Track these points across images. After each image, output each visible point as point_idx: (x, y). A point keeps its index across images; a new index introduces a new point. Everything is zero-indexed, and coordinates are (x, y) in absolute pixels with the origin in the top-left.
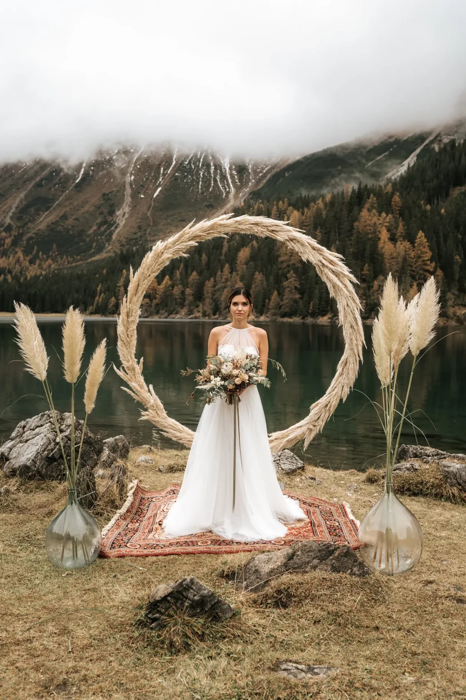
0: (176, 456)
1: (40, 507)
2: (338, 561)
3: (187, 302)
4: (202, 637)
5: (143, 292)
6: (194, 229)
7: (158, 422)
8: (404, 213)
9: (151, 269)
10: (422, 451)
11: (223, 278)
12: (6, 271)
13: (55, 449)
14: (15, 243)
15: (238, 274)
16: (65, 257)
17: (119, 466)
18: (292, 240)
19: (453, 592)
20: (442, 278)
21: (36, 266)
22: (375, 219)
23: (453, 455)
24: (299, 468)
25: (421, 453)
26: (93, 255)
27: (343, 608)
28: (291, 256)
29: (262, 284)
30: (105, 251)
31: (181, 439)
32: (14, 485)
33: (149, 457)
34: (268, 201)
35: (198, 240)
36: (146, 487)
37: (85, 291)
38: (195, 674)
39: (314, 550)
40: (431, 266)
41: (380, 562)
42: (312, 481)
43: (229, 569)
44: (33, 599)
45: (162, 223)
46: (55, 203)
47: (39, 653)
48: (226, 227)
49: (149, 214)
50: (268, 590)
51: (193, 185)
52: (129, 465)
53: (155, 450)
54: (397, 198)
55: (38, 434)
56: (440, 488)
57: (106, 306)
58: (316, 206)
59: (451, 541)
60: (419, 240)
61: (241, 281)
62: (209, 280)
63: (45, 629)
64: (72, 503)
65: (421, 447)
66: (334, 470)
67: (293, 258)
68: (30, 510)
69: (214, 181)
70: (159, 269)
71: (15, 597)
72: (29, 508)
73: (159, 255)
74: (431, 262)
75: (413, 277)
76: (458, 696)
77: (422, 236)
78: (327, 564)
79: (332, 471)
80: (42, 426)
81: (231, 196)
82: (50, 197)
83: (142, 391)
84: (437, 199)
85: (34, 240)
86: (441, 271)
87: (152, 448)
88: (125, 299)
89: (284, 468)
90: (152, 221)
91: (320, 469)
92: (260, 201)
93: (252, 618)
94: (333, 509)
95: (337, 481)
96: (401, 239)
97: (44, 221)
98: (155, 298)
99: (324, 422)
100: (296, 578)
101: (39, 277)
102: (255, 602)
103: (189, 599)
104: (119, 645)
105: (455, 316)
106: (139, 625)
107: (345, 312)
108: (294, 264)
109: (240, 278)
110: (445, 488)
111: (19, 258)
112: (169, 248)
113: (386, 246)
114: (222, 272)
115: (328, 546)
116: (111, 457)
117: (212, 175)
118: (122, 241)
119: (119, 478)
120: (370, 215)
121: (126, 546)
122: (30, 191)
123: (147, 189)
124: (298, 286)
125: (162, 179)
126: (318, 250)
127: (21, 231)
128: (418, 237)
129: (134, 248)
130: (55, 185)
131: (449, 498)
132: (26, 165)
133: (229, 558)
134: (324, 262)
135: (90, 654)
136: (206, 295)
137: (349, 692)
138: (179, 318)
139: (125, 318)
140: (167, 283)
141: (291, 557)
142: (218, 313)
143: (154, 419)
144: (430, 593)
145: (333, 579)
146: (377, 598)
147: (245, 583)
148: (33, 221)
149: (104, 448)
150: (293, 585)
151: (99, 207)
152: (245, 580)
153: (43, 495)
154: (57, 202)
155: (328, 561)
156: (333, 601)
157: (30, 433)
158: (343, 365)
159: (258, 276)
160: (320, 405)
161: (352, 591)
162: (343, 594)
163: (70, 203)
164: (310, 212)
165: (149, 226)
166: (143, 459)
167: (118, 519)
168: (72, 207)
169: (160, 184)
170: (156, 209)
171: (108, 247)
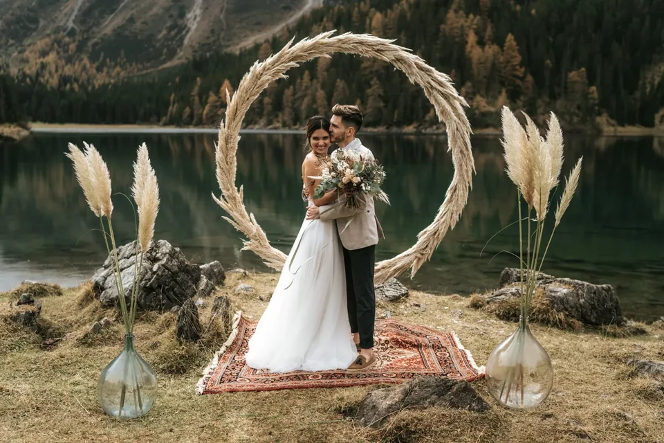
2: (456, 397)
3: (265, 112)
5: (242, 117)
6: (294, 48)
7: (261, 252)
8: (493, 14)
9: (249, 92)
10: (526, 275)
11: (303, 86)
12: (73, 79)
13: (152, 278)
14: (80, 49)
15: (318, 82)
16: (134, 64)
17: (222, 297)
18: (400, 60)
19: (572, 426)
20: (533, 84)
21: (104, 74)
22: (462, 21)
23: (559, 279)
24: (403, 295)
25: (524, 276)
26: (164, 62)
29: (344, 91)
30: (176, 57)
32: (112, 316)
33: (247, 283)
34: (349, 2)
35: (299, 61)
36: (250, 317)
37: (157, 100)
39: (432, 386)
40: (520, 71)
42: (417, 308)
43: (346, 405)
45: (236, 27)
46: (119, 5)
48: (328, 46)
49: (222, 17)
50: (388, 426)
52: (228, 293)
53: (250, 274)
55: (133, 264)
56: (546, 314)
57: (181, 116)
58: (399, 7)
60: (508, 43)
61: (322, 88)
62: (288, 88)
65: (525, 270)
66: (437, 295)
70: (258, 92)
73: (258, 77)
74: (521, 67)
75: (502, 84)
77: (511, 39)
78: (445, 400)
79: (434, 296)
80: (136, 254)
83: (243, 220)
85: (100, 46)
86: (531, 77)
87: (247, 272)
88: (222, 124)
89: (387, 295)
90: (225, 24)
92: (340, 2)
94: (441, 338)
95: (441, 307)
96: (490, 42)
97: (110, 25)
99: (432, 251)
100: (417, 414)
101: (108, 84)
107: (454, 136)
108: (377, 71)
109: (321, 85)
110: (552, 313)
111: (85, 65)
112: (268, 69)
113: (474, 51)
114: (302, 79)
115: (445, 382)
116: (209, 285)
118: (194, 47)
119: (223, 310)
120: (456, 17)
121: (236, 381)
124: (382, 94)
126: (426, 71)
127: (85, 36)
128: (507, 40)
129: (208, 54)
131: (556, 323)
133: (345, 393)
134: (433, 83)
136: (285, 104)
138: (258, 129)
139: (224, 144)
143: (257, 249)
144: (549, 427)
145: (452, 415)
146: (496, 433)
147: (363, 419)
148: (98, 24)
149: (202, 275)
150: (412, 421)
151: (167, 9)
152: (363, 416)
153: (143, 325)
154: (122, 4)
155: (446, 397)
156: (454, 438)
157: (124, 262)
158: (452, 191)
159: (340, 84)
160: (428, 233)
161: (472, 427)
162: (463, 430)
163: (137, 6)
164: (393, 14)
165: (222, 30)
166: (243, 287)
167: (225, 352)
168: (139, 9)
170: (229, 12)
171: (179, 53)
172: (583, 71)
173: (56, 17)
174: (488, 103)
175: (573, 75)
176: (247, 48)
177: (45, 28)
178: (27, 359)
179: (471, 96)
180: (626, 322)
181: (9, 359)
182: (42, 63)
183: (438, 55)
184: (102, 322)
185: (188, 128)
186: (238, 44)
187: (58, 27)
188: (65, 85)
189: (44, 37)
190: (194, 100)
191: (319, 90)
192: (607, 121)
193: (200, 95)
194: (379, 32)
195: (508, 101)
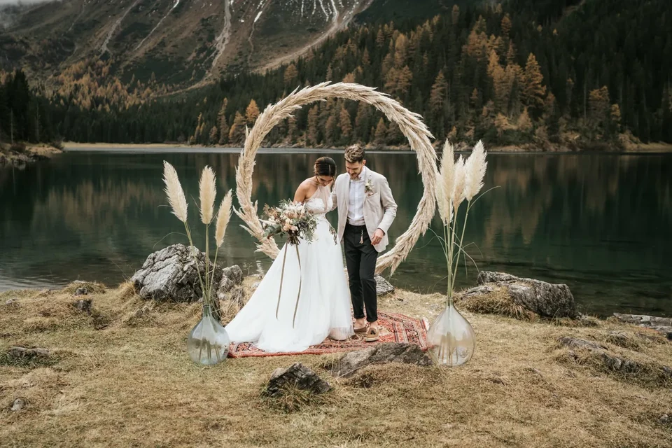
1: (175, 323)
2: (408, 356)
3: (290, 131)
4: (308, 403)
6: (297, 95)
7: (271, 253)
8: (515, 35)
9: (263, 128)
10: (498, 276)
11: (328, 106)
12: (104, 101)
13: (183, 276)
14: (112, 71)
16: (164, 85)
17: (239, 290)
18: (379, 103)
19: (492, 376)
20: (554, 103)
21: (134, 95)
22: (484, 42)
23: (522, 279)
25: (496, 278)
26: (193, 83)
27: (410, 386)
28: (397, 82)
29: (368, 111)
30: (205, 78)
32: (151, 306)
34: (373, 24)
35: (302, 104)
37: (185, 120)
38: (303, 423)
39: (391, 348)
40: (542, 90)
41: (442, 358)
42: (400, 302)
43: (327, 362)
45: (263, 49)
46: (152, 29)
47: (196, 410)
48: (325, 92)
49: (249, 39)
50: (357, 376)
51: (294, 9)
54: (506, 19)
55: (167, 265)
56: (507, 307)
57: (208, 136)
58: (422, 29)
59: (506, 346)
60: (529, 63)
61: (346, 108)
63: (198, 398)
64: (207, 316)
65: (497, 273)
66: (422, 294)
67: (399, 83)
68: (166, 325)
69: (316, 4)
73: (270, 116)
74: (543, 86)
75: (524, 102)
76: (477, 433)
77: (533, 59)
78: (400, 358)
79: (420, 295)
80: (170, 257)
81: (335, 19)
82: (148, 23)
83: (257, 228)
84: (550, 19)
85: (132, 68)
86: (552, 95)
90: (253, 46)
91: (410, 293)
92: (365, 24)
93: (343, 392)
94: (414, 323)
95: (422, 303)
96: (511, 62)
97: (142, 48)
99: (407, 253)
100: (379, 367)
101: (138, 106)
102: (346, 384)
103: (298, 378)
104: (250, 408)
105: (567, 141)
106: (263, 396)
107: (423, 162)
108: (400, 90)
110: (512, 307)
111: (117, 86)
112: (278, 110)
113: (496, 70)
115: (402, 345)
116: (229, 283)
118: (222, 68)
119: (239, 299)
120: (478, 38)
121: (248, 350)
122: (127, 17)
123: (247, 14)
125: (263, 3)
127: (118, 59)
128: (528, 60)
129: (235, 75)
130: (152, 11)
131: (515, 315)
133: (328, 356)
135: (231, 412)
136: (310, 123)
137: (406, 432)
139: (243, 168)
141: (374, 353)
142: (322, 142)
143: (267, 251)
144: (476, 377)
145: (404, 368)
146: (435, 381)
147: (339, 372)
148: (130, 48)
149: (223, 275)
150: (374, 372)
151: (198, 33)
152: (340, 370)
153: (175, 314)
154: (155, 29)
155: (401, 356)
156: (403, 383)
157: (160, 263)
158: (422, 205)
160: (404, 238)
162: (411, 378)
163: (168, 30)
164: (416, 35)
165: (250, 52)
168: (170, 33)
169: (260, 7)
170: (257, 34)
171: (208, 74)
172: (605, 89)
173: (91, 42)
174: (510, 121)
175: (595, 93)
176: (274, 69)
177: (80, 51)
178: (85, 335)
179: (493, 115)
180: (581, 316)
181: (72, 335)
182: (76, 85)
183: (459, 74)
184: (143, 309)
185: (214, 146)
186: (264, 65)
187: (92, 51)
188: (97, 106)
189: (79, 61)
190: (220, 120)
191: (343, 109)
192: (631, 139)
193: (227, 115)
194: (402, 53)
195: (530, 119)
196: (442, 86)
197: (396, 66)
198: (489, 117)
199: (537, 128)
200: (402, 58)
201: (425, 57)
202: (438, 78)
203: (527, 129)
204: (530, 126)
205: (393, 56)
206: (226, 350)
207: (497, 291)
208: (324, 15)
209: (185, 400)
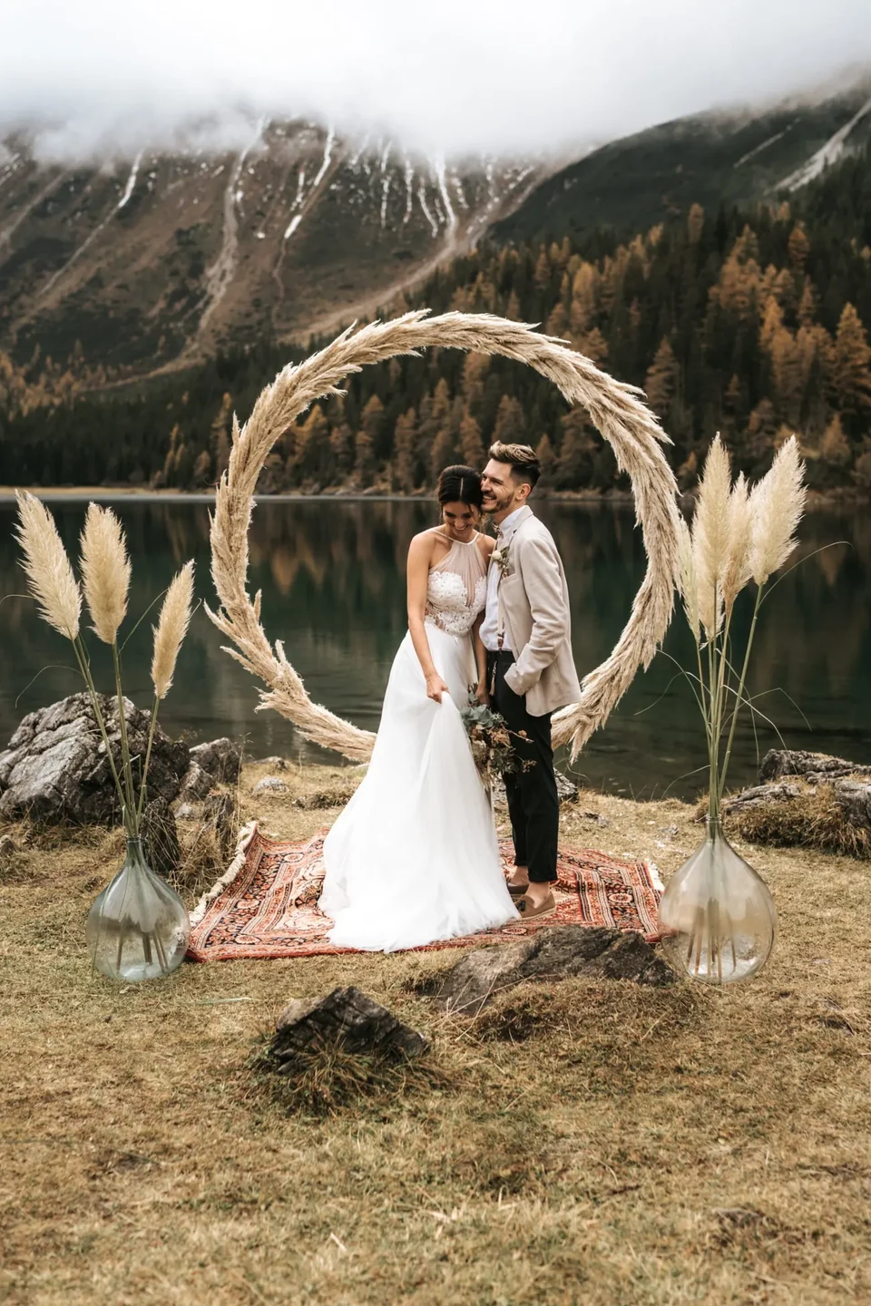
0: (332, 777)
1: (73, 874)
2: (618, 959)
3: (359, 461)
4: (369, 1087)
5: (258, 463)
6: (354, 340)
7: (292, 712)
8: (817, 265)
9: (272, 420)
10: (808, 761)
11: (435, 410)
13: (96, 765)
15: (465, 401)
16: (100, 367)
17: (220, 797)
18: (544, 360)
19: (821, 1009)
21: (40, 387)
22: (753, 280)
23: (863, 768)
24: (566, 797)
25: (804, 765)
26: (161, 362)
27: (622, 1037)
29: (516, 420)
30: (184, 354)
31: (336, 744)
32: (21, 835)
33: (279, 779)
34: (529, 243)
35: (362, 362)
36: (274, 835)
37: (145, 439)
39: (576, 941)
41: (698, 963)
42: (591, 821)
43: (421, 976)
44: (69, 1031)
45: (304, 293)
46: (74, 252)
47: (85, 1112)
48: (417, 335)
49: (276, 273)
50: (492, 1010)
51: (369, 211)
52: (238, 794)
53: (292, 766)
54: (799, 233)
55: (62, 739)
56: (833, 831)
57: (191, 470)
58: (629, 253)
59: (841, 925)
60: (845, 323)
61: (473, 414)
62: (405, 413)
63: (95, 1075)
64: (133, 864)
65: (805, 753)
66: (637, 801)
68: (53, 880)
69: (412, 201)
70: (288, 419)
71: (37, 1027)
72: (51, 876)
73: (288, 392)
75: (833, 403)
76: (800, 1171)
77: (851, 314)
78: (597, 965)
79: (634, 802)
80: (69, 721)
81: (450, 232)
82: (65, 238)
83: (260, 654)
85: (34, 332)
87: (287, 762)
88: (223, 478)
90: (282, 287)
91: (612, 798)
92: (512, 243)
94: (624, 871)
95: (641, 822)
96: (808, 321)
97: (54, 291)
98: (293, 453)
99: (608, 710)
100: (545, 988)
101: (46, 410)
103: (346, 1024)
104: (223, 1101)
106: (258, 1068)
107: (646, 500)
109: (471, 408)
110: (845, 830)
112: (307, 378)
113: (778, 341)
114: (432, 395)
115: (600, 933)
116: (205, 780)
117: (410, 189)
118: (220, 333)
119: (220, 818)
120: (742, 272)
121: (234, 941)
122: (22, 226)
123: (271, 219)
125: (303, 198)
126: (595, 380)
127: (6, 313)
128: (843, 317)
129: (247, 347)
130: (75, 213)
131: (852, 848)
132: (11, 170)
133: (423, 956)
134: (606, 402)
135: (174, 1115)
136: (399, 446)
137: (617, 1169)
138: (343, 494)
139: (226, 514)
140: (317, 419)
141: (533, 954)
142: (424, 483)
143: (285, 707)
144: (781, 1012)
145: (607, 989)
146: (684, 1022)
147: (449, 999)
148: (30, 290)
149: (192, 762)
150: (535, 1000)
151: (169, 260)
152: (451, 994)
153: (77, 852)
154: (80, 250)
155: (600, 960)
156: (605, 1028)
157: (47, 736)
158: (643, 600)
159: (508, 404)
160: (600, 677)
161: (640, 1010)
162: (624, 1016)
163: (108, 252)
164: (614, 267)
165: (277, 299)
166: (267, 784)
167: (219, 894)
168: (112, 260)
169: (297, 208)
170: (290, 264)
171: (190, 346)
174: (804, 442)
176: (325, 335)
179: (770, 428)
183: (704, 346)
185: (206, 493)
186: (306, 327)
190: (217, 437)
191: (467, 416)
193: (229, 429)
194: (587, 302)
195: (844, 438)
196: (668, 369)
197: (575, 329)
198: (762, 434)
199: (859, 455)
200: (587, 312)
201: (633, 310)
202: (660, 353)
203: (838, 458)
204: (845, 450)
205: (568, 308)
206: (180, 945)
207: (810, 795)
208: (427, 223)
209: (60, 1085)
